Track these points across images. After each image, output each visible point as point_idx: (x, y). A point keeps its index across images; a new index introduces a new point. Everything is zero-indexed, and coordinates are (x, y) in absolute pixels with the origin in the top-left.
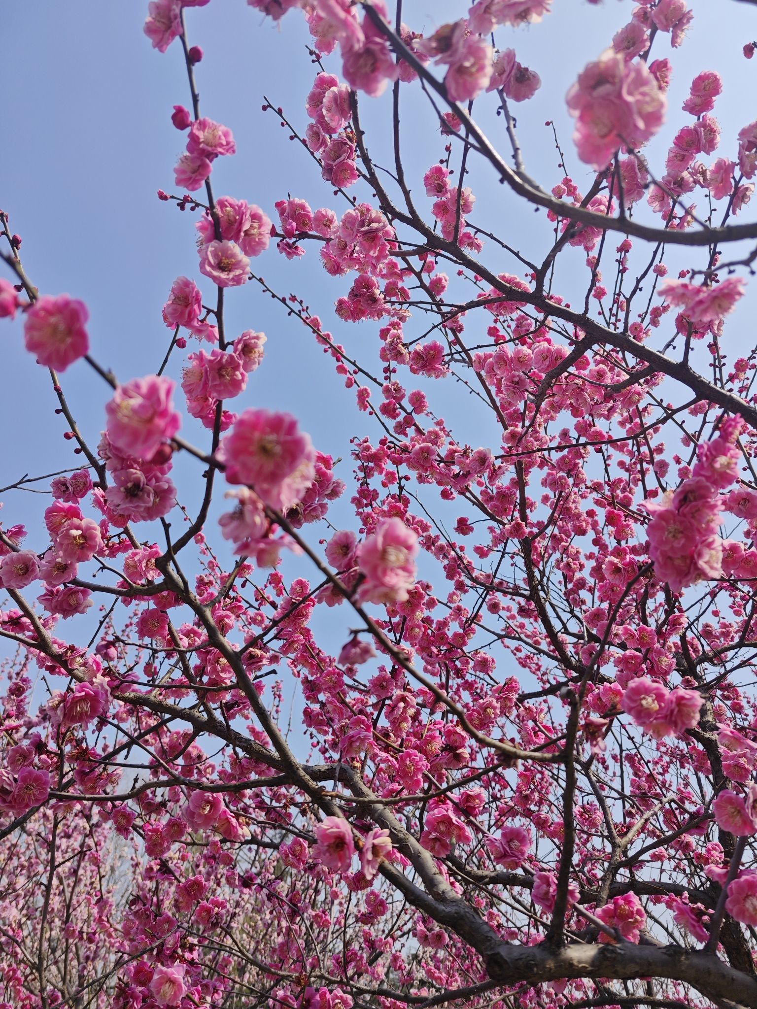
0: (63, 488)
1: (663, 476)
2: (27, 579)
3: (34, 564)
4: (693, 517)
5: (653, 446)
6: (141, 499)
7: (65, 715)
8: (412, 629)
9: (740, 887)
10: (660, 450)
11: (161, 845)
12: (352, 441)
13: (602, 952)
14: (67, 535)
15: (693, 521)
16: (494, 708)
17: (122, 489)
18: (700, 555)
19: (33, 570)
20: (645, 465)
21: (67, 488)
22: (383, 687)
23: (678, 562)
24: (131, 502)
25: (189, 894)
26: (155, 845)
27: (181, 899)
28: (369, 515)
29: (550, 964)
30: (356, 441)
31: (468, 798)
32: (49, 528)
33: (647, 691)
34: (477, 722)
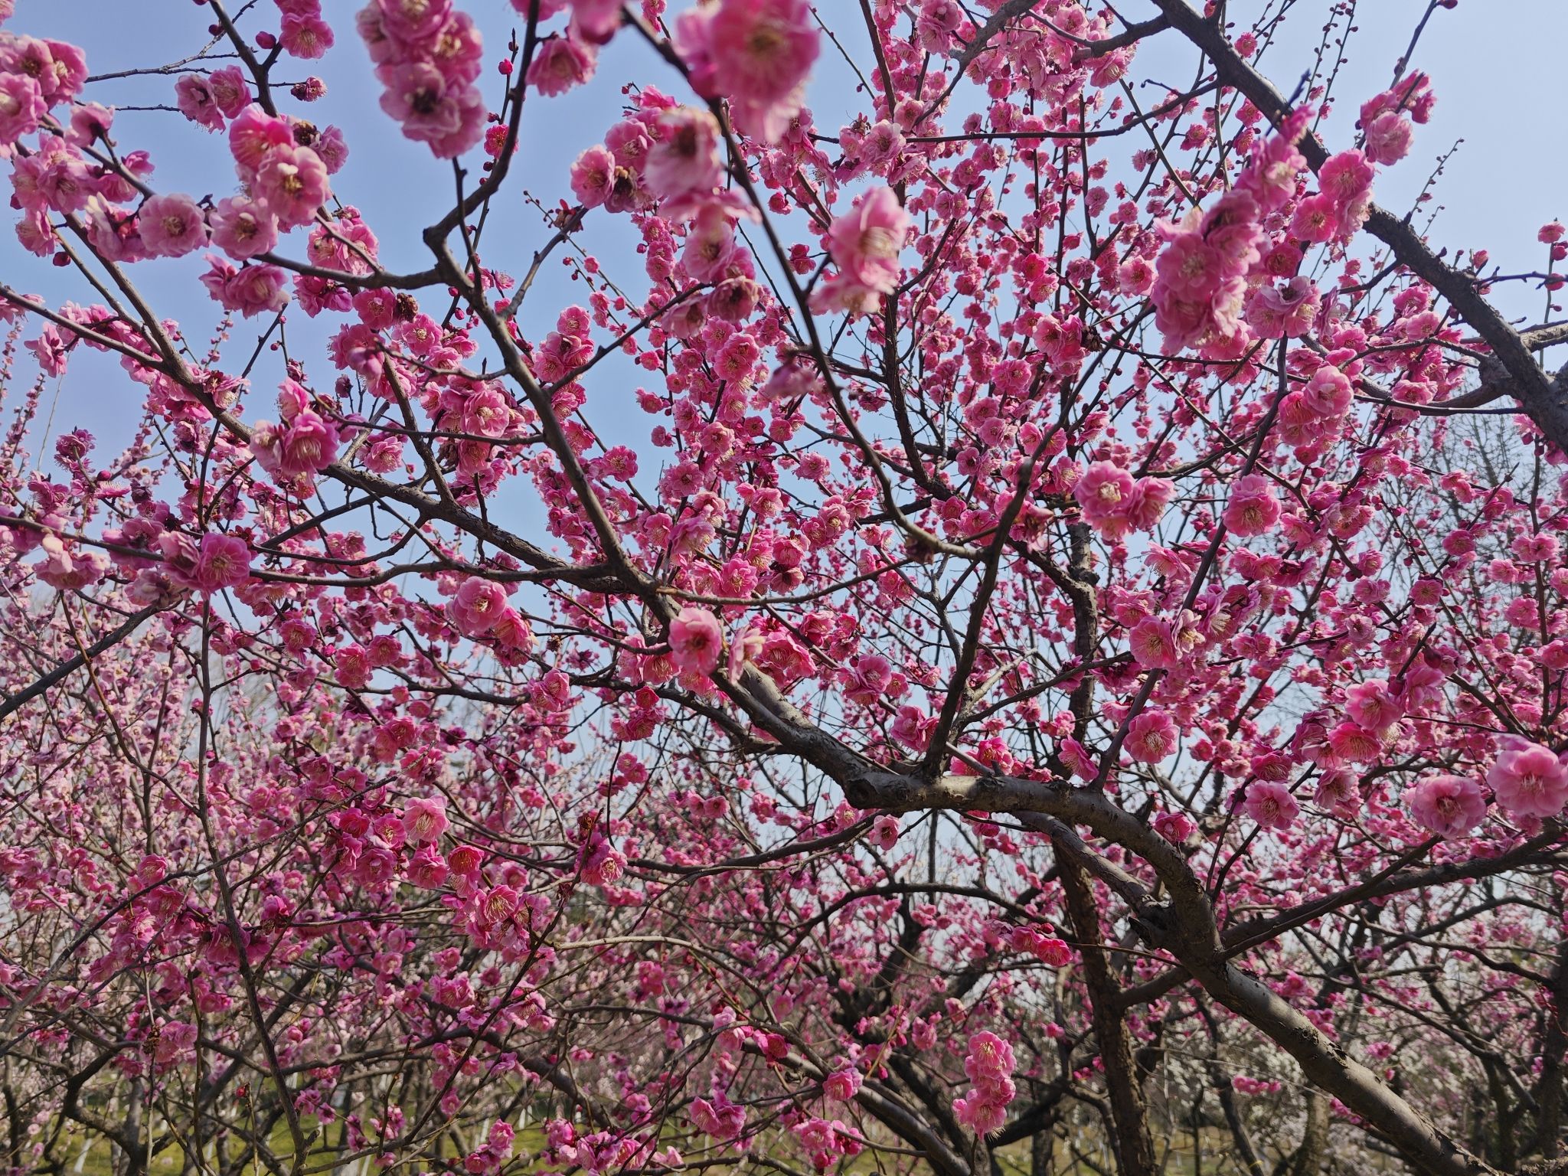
0: (200, 96)
1: (1096, 214)
2: (184, 243)
3: (194, 219)
4: (1222, 247)
5: (1091, 164)
6: (439, 118)
7: (283, 456)
8: (733, 402)
9: (1144, 723)
10: (1099, 171)
11: (361, 671)
12: (625, 91)
13: (980, 783)
14: (273, 173)
15: (1222, 253)
16: (842, 519)
17: (407, 97)
18: (1218, 302)
19: (195, 231)
20: (1070, 195)
21: (207, 96)
22: (685, 481)
23: (1187, 310)
24: (421, 120)
25: (394, 739)
26: (351, 672)
27: (380, 746)
28: (654, 224)
29: (922, 792)
30: (633, 91)
31: (812, 622)
32: (238, 157)
33: (1110, 478)
34: (817, 535)
